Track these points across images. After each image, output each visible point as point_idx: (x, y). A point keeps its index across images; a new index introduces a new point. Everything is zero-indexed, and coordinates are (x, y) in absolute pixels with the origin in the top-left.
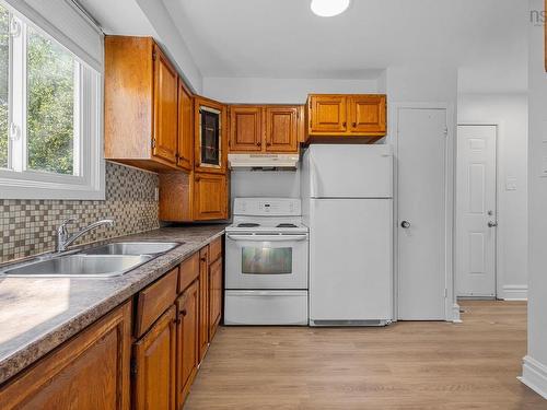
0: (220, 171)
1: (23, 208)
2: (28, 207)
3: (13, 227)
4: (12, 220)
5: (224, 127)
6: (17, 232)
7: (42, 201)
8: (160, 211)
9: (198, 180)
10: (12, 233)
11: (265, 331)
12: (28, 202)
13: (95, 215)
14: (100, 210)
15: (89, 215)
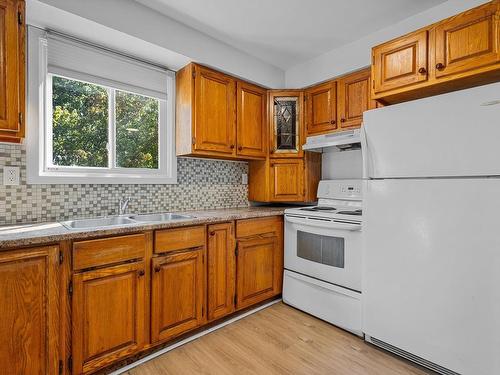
0: (296, 155)
1: (106, 189)
2: (110, 189)
3: (99, 199)
4: (99, 195)
5: (302, 112)
6: (102, 202)
7: (120, 185)
8: (249, 192)
9: (272, 165)
10: (99, 202)
11: (309, 322)
12: (110, 185)
13: (167, 194)
14: (173, 191)
15: (162, 194)
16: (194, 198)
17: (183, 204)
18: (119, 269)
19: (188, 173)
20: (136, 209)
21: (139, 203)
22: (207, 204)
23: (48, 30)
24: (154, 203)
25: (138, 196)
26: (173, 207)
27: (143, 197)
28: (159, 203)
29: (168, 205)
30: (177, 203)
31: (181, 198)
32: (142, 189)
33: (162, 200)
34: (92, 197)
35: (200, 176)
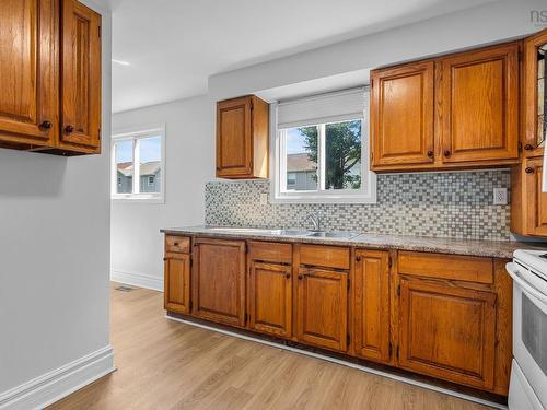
1: (313, 208)
2: (315, 208)
7: (323, 205)
8: (510, 218)
12: (315, 205)
13: (366, 214)
14: (372, 212)
15: (360, 214)
16: (400, 220)
17: (384, 226)
18: (275, 268)
19: (391, 191)
20: (335, 227)
21: (338, 222)
22: (420, 230)
23: (279, 102)
24: (352, 222)
25: (337, 215)
26: (372, 229)
27: (341, 216)
28: (357, 223)
29: (366, 226)
30: (377, 225)
31: (383, 219)
32: (341, 208)
33: (360, 220)
34: (303, 214)
35: (410, 195)
